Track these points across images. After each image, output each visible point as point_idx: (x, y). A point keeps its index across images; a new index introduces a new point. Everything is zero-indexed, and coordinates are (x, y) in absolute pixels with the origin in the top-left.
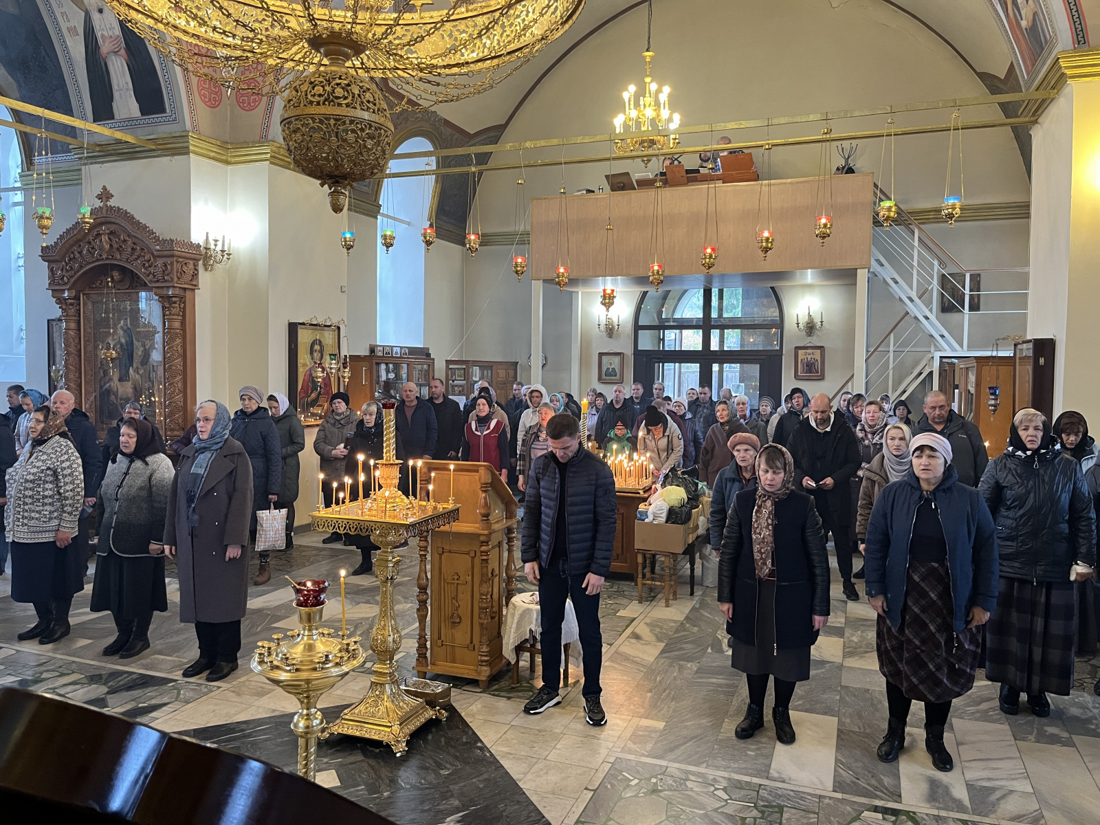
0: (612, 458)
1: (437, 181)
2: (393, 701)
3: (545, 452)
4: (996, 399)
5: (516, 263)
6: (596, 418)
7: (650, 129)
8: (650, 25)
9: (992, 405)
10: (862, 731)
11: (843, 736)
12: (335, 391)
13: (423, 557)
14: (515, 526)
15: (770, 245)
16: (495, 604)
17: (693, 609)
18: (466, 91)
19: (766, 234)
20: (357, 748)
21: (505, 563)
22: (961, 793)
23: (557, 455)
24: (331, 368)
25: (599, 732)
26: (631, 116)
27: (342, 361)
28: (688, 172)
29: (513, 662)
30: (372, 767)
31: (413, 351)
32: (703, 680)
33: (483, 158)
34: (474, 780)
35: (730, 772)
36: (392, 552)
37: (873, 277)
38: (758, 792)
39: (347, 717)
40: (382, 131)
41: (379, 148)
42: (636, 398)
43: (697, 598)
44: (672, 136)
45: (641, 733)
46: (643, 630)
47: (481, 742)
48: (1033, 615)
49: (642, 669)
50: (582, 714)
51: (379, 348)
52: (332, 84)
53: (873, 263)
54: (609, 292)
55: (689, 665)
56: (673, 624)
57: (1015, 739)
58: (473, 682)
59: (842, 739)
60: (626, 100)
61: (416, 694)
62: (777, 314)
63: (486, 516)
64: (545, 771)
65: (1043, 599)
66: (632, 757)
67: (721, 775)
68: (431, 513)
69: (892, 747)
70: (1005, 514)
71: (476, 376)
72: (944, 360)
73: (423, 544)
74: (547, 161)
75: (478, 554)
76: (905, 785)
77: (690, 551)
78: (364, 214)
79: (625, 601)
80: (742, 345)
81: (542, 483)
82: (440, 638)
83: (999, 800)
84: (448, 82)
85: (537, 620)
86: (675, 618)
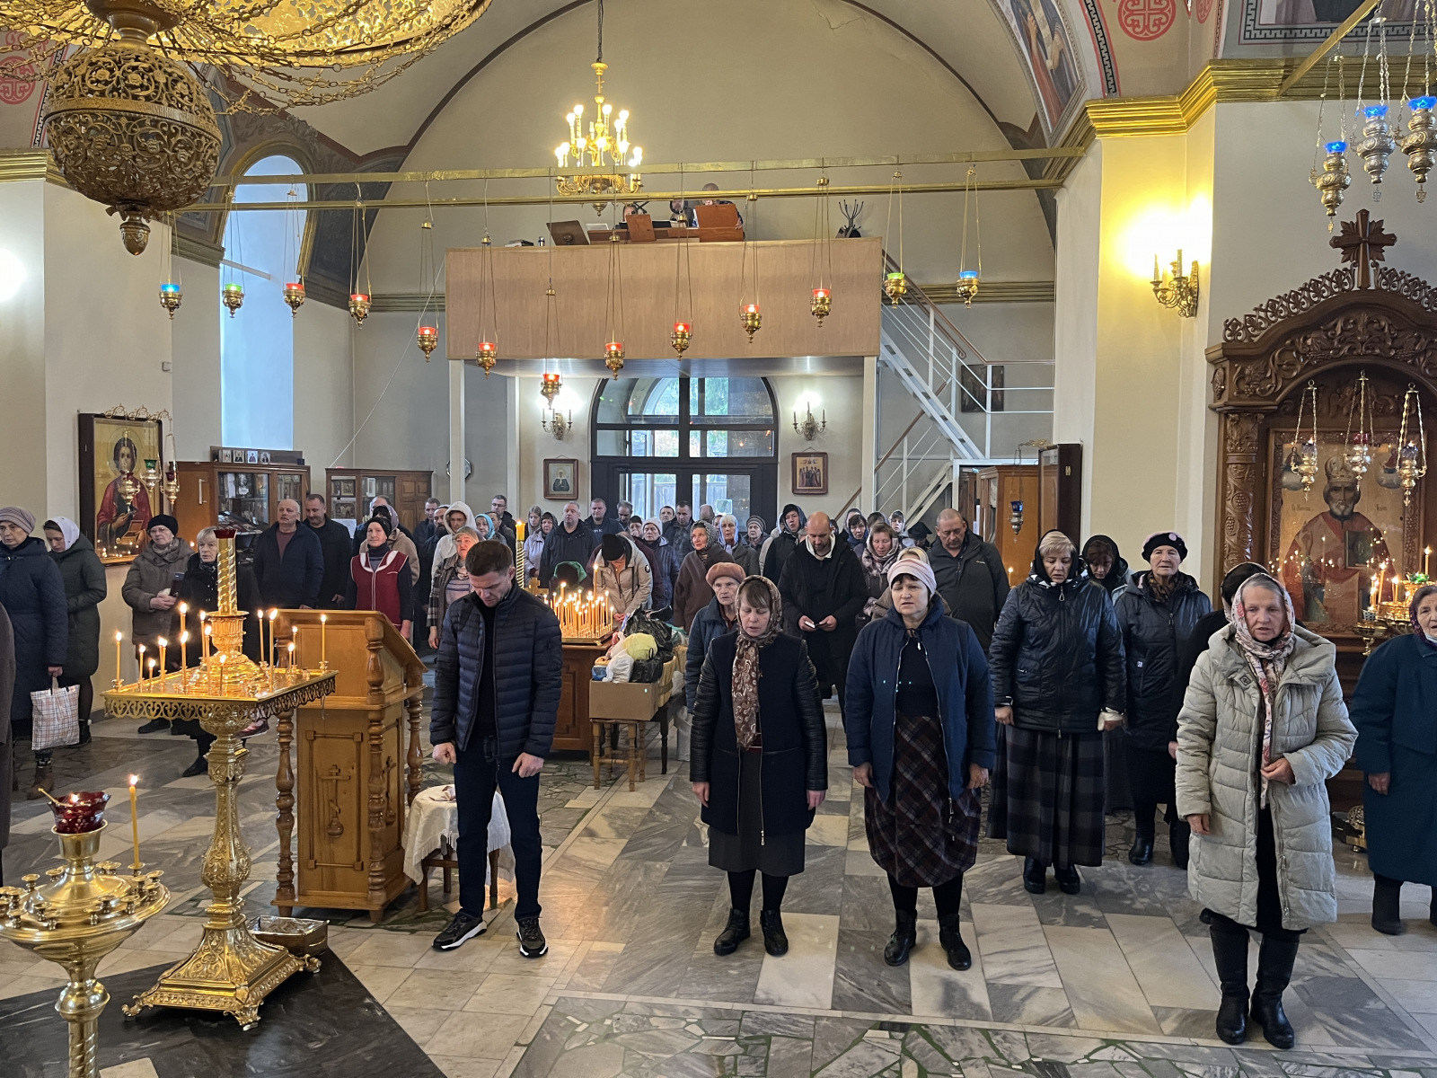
0: (560, 599)
1: (309, 219)
2: (238, 954)
3: (466, 593)
4: (1019, 517)
5: (423, 335)
6: (542, 545)
7: (603, 164)
8: (600, 26)
9: (1015, 524)
10: (868, 929)
11: (845, 939)
12: (155, 512)
13: (285, 747)
14: (420, 697)
15: (756, 323)
16: (393, 805)
17: (666, 791)
18: (333, 91)
19: (752, 309)
20: (185, 1024)
21: (407, 747)
22: (980, 996)
23: (482, 596)
24: (148, 481)
25: (536, 966)
26: (579, 146)
27: (166, 470)
28: (656, 224)
29: (419, 882)
30: (206, 1049)
31: (276, 456)
32: (676, 884)
33: (377, 191)
34: (358, 1052)
35: (707, 999)
36: (234, 742)
37: (883, 368)
38: (741, 1021)
39: (166, 982)
40: (203, 139)
41: (199, 163)
42: (597, 519)
43: (671, 777)
44: (633, 176)
45: (592, 961)
46: (597, 822)
47: (370, 996)
48: (1059, 771)
49: (596, 876)
50: (515, 943)
51: (225, 452)
52: (125, 67)
53: (883, 350)
54: (551, 377)
55: (658, 866)
56: (637, 814)
57: (1042, 923)
58: (362, 915)
59: (844, 943)
60: (572, 125)
61: (274, 940)
62: (771, 412)
63: (377, 685)
64: (459, 1027)
65: (1069, 754)
66: (581, 994)
67: (693, 1005)
68: (291, 685)
69: (901, 946)
70: (1028, 654)
71: (371, 491)
72: (965, 470)
73: (284, 727)
74: (464, 199)
75: (366, 737)
76: (917, 993)
77: (661, 717)
78: (197, 260)
79: (577, 787)
80: (730, 450)
81: (460, 636)
82: (312, 857)
83: (1023, 1000)
84: (304, 76)
85: (451, 822)
86: (642, 806)
